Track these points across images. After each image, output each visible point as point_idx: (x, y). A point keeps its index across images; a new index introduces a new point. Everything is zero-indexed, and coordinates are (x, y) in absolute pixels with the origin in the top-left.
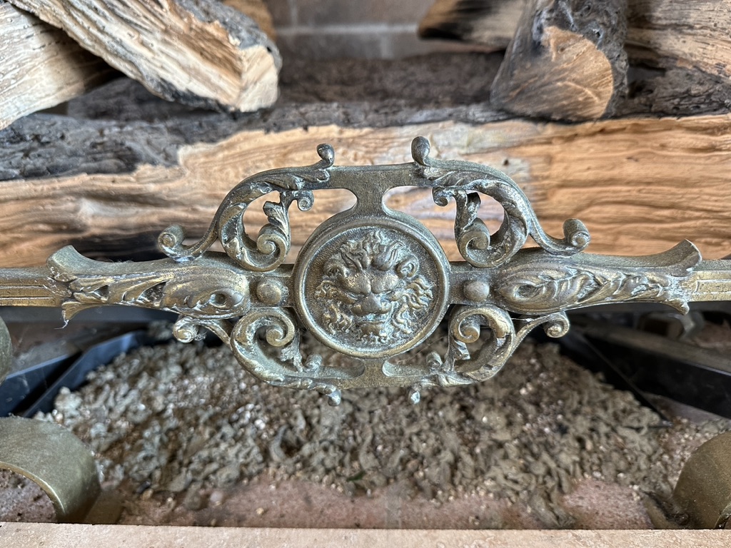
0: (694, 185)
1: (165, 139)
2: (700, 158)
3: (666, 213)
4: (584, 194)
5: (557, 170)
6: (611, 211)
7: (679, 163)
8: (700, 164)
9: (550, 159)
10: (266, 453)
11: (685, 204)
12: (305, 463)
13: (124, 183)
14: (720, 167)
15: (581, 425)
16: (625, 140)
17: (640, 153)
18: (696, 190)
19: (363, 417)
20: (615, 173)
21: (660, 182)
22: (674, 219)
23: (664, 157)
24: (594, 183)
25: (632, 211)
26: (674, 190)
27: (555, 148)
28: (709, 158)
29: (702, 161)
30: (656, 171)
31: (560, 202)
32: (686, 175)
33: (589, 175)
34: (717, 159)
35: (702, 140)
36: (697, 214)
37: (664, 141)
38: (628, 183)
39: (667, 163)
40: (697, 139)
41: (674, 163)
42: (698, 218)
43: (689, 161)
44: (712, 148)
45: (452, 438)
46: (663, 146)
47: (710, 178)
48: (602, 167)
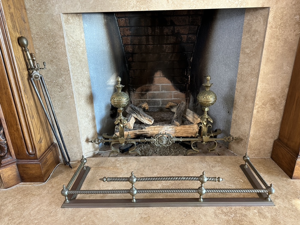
0: (189, 130)
1: (144, 126)
4: (179, 131)
5: (177, 129)
6: (182, 132)
9: (176, 128)
10: (153, 153)
12: (156, 153)
13: (141, 130)
15: (180, 150)
19: (161, 150)
23: (186, 128)
25: (184, 132)
26: (186, 130)
27: (177, 127)
33: (180, 129)
35: (189, 126)
38: (183, 130)
45: (169, 151)
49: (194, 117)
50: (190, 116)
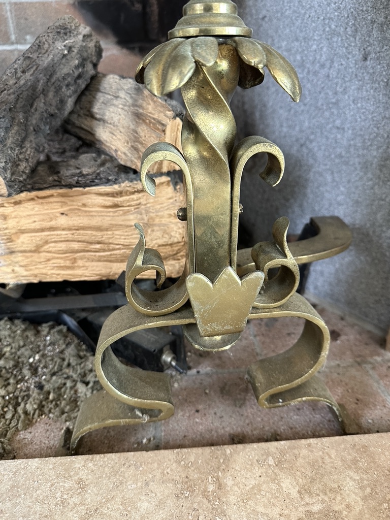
0: (107, 230)
2: (109, 212)
3: (98, 246)
4: (38, 236)
5: (12, 224)
6: (63, 246)
7: (95, 216)
8: (109, 216)
11: (106, 241)
14: (123, 218)
16: (58, 202)
17: (70, 210)
18: (110, 233)
20: (53, 223)
21: (83, 228)
22: (104, 251)
23: (86, 212)
24: (42, 230)
25: (76, 246)
26: (94, 233)
27: (8, 210)
28: (116, 212)
29: (111, 214)
30: (80, 221)
31: (23, 243)
32: (99, 224)
33: (37, 226)
34: (121, 212)
35: (109, 201)
36: (118, 247)
37: (84, 202)
38: (63, 230)
39: (87, 216)
40: (105, 200)
41: (92, 216)
42: (119, 249)
43: (103, 214)
44: (116, 206)
46: (84, 205)
47: (116, 225)
48: (43, 220)
49: (139, 117)
50: (116, 119)
